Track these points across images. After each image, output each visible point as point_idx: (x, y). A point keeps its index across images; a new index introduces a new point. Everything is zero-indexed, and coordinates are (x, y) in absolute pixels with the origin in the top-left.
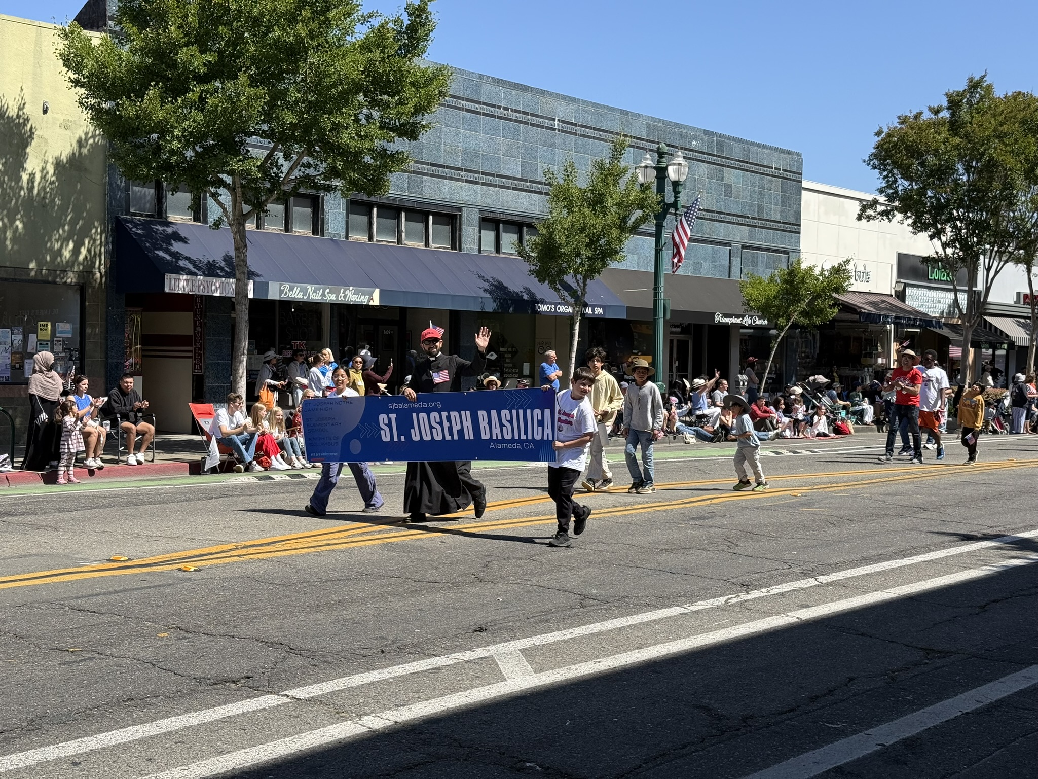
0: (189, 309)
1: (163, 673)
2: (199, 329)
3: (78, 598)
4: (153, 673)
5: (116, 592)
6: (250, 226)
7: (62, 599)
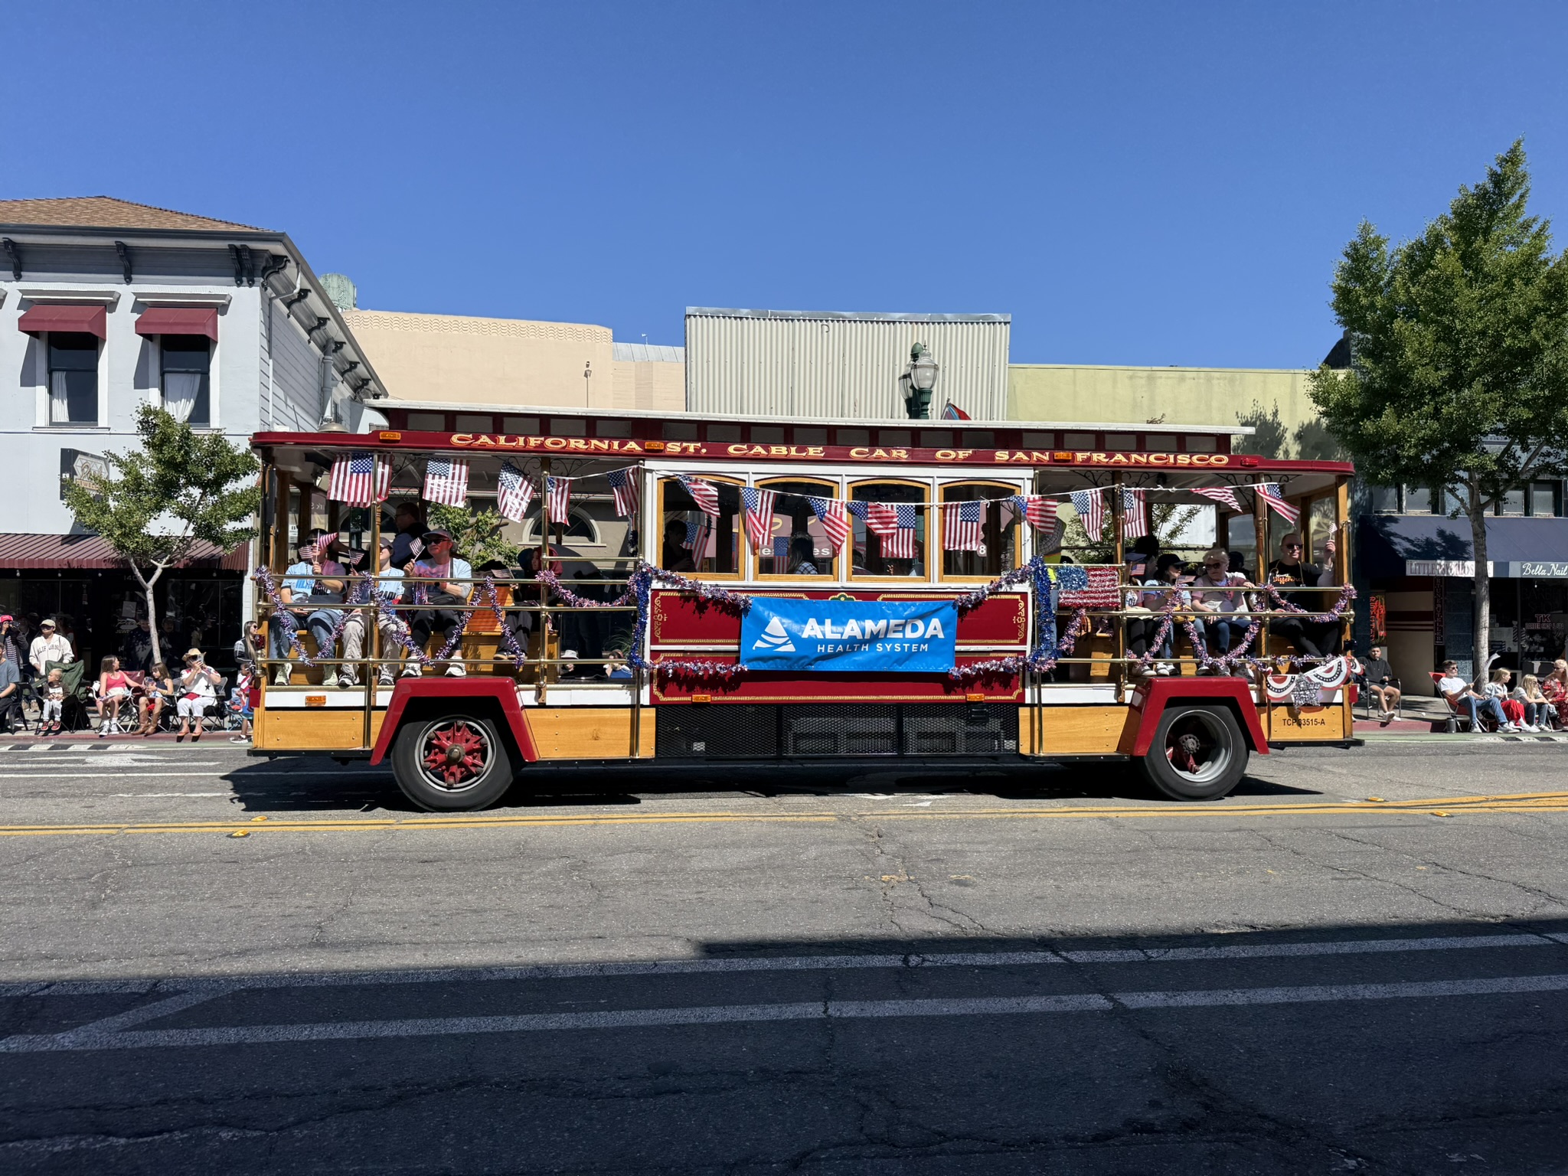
0: (1430, 589)
1: (1424, 900)
2: (1439, 606)
3: (1342, 828)
4: (1415, 899)
5: (1375, 827)
6: (1488, 513)
7: (1329, 827)
